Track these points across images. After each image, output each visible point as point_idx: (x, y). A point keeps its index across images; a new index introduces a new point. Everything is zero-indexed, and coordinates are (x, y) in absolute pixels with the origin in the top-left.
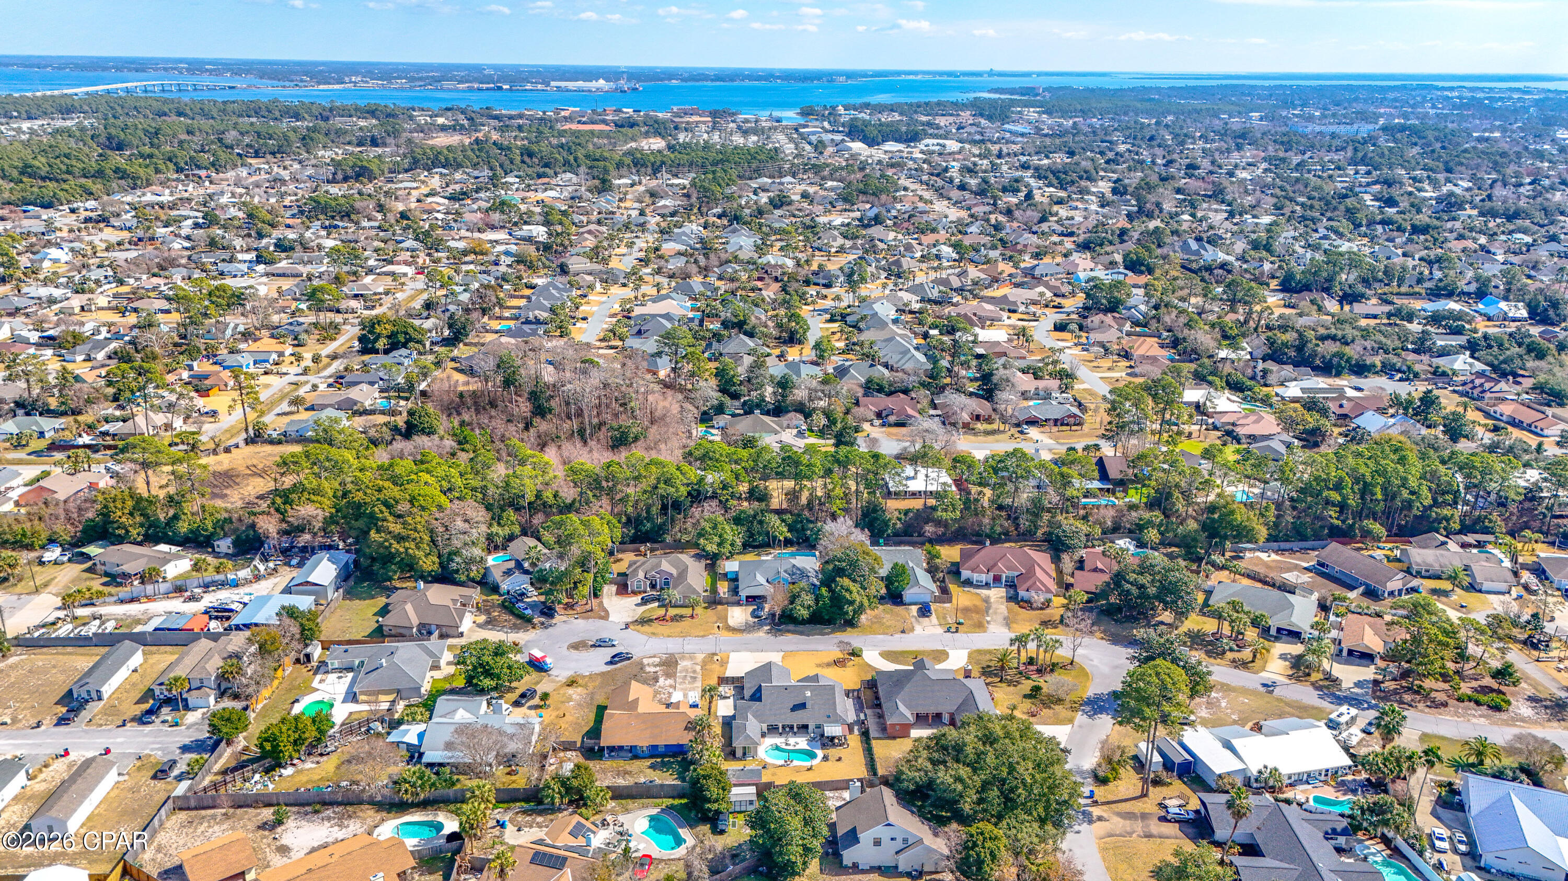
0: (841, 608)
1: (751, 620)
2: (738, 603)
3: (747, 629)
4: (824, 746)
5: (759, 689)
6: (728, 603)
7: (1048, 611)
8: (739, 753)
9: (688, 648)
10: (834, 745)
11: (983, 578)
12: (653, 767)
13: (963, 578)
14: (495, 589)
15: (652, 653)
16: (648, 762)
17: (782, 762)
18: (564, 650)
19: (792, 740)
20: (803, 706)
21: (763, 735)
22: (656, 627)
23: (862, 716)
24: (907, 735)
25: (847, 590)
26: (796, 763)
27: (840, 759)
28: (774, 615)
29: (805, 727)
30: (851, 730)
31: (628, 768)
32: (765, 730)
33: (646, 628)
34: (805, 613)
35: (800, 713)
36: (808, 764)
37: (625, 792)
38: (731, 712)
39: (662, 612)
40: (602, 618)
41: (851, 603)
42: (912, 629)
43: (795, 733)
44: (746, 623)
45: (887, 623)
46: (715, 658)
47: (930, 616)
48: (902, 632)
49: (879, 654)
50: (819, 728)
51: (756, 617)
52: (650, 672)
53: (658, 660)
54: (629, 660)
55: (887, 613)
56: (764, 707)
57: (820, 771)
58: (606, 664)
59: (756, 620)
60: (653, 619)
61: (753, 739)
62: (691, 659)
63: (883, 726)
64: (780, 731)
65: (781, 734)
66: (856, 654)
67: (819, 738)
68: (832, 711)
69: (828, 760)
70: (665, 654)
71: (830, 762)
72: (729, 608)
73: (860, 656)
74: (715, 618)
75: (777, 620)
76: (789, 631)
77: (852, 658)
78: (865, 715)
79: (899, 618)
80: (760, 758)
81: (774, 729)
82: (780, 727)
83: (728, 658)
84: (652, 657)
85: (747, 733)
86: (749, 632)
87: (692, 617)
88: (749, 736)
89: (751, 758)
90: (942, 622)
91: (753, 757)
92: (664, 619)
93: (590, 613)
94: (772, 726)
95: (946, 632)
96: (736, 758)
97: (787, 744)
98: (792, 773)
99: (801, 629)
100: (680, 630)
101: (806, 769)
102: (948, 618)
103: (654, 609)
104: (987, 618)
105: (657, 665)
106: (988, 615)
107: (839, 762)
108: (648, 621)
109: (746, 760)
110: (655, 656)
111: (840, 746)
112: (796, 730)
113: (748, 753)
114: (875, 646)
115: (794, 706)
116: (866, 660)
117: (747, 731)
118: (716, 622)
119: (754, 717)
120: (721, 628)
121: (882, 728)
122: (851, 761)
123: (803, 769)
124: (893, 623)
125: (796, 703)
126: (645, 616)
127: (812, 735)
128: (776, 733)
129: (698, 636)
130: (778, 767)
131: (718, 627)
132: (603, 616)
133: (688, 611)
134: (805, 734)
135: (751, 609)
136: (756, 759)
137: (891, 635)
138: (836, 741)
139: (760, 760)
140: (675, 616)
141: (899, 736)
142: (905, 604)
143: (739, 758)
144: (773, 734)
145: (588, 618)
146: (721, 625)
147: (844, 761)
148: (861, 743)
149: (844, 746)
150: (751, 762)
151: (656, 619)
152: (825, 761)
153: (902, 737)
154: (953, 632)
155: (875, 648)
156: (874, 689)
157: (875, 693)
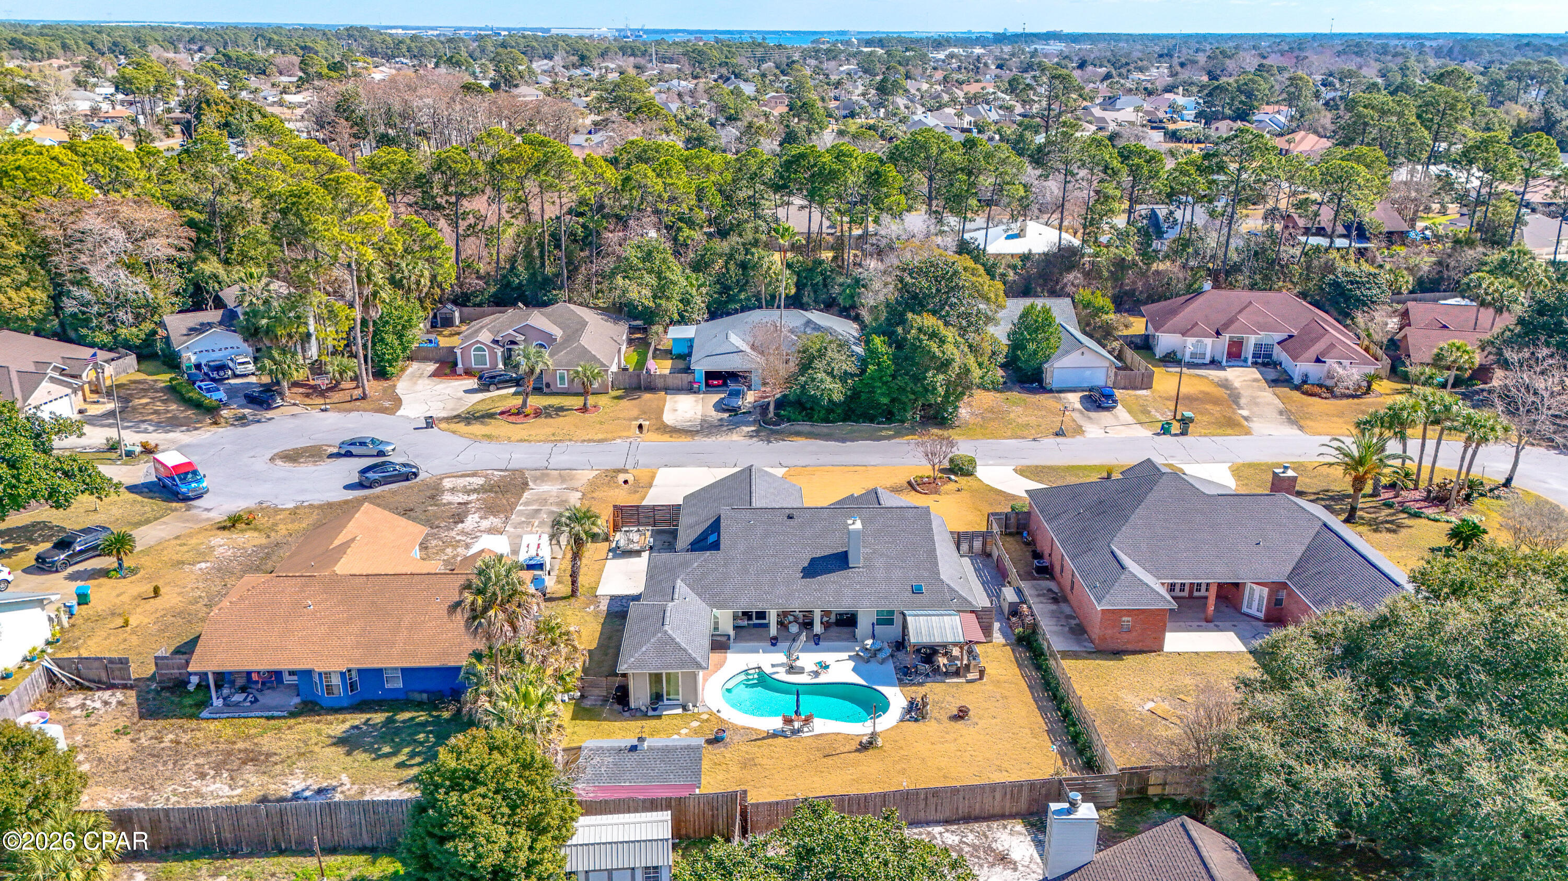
0: (918, 379)
1: (715, 415)
2: (690, 389)
3: (706, 428)
4: (905, 676)
5: (715, 526)
6: (668, 390)
7: (1368, 400)
8: (639, 695)
9: (562, 457)
10: (937, 673)
11: (1210, 346)
12: (348, 742)
13: (1160, 351)
14: (171, 361)
15: (471, 467)
16: (340, 725)
17: (776, 723)
18: (261, 464)
19: (808, 660)
20: (840, 561)
21: (720, 644)
22: (499, 427)
23: (1009, 595)
24: (1156, 647)
25: (933, 335)
26: (820, 726)
27: (961, 715)
28: (764, 408)
29: (847, 621)
30: (987, 630)
31: (268, 742)
32: (727, 626)
33: (477, 429)
34: (836, 391)
35: (831, 581)
36: (861, 729)
37: (191, 835)
38: (635, 586)
39: (518, 401)
40: (383, 410)
41: (945, 365)
42: (1079, 430)
43: (817, 639)
44: (703, 421)
45: (1020, 421)
46: (621, 477)
47: (1114, 407)
48: (1057, 434)
49: (1015, 470)
50: (890, 622)
51: (725, 411)
52: (450, 503)
53: (480, 481)
54: (407, 480)
55: (1014, 404)
56: (725, 565)
57: (902, 752)
58: (347, 487)
59: (726, 415)
60: (495, 414)
61: (685, 650)
62: (563, 479)
63: (1073, 622)
64: (773, 631)
65: (774, 641)
66: (961, 469)
67: (888, 651)
68: (926, 574)
69: (923, 718)
70: (501, 470)
71: (933, 722)
72: (668, 397)
73: (970, 474)
74: (635, 412)
75: (771, 415)
76: (798, 434)
77: (953, 477)
78: (1019, 591)
79: (1044, 413)
80: (706, 709)
81: (756, 626)
82: (773, 619)
83: (653, 477)
84: (468, 476)
85: (666, 632)
86: (707, 436)
87: (584, 409)
88: (673, 640)
89: (680, 711)
90: (1144, 418)
91: (685, 708)
92: (519, 412)
93: (358, 403)
94: (750, 618)
95: (1158, 434)
96: (630, 709)
97: (792, 667)
98: (809, 761)
99: (825, 430)
100: (552, 430)
101: (855, 745)
102: (1153, 412)
103: (505, 397)
104: (1240, 412)
105: (475, 491)
106: (1240, 408)
107: (960, 724)
108: (483, 417)
109: (659, 717)
110: (474, 474)
111: (957, 674)
112: (818, 628)
113: (668, 694)
114: (1001, 458)
115: (813, 560)
116: (986, 481)
117: (666, 628)
118: (636, 419)
119: (692, 589)
120: (645, 429)
121: (1071, 628)
122: (998, 720)
123: (844, 745)
124: (1033, 420)
125: (819, 554)
126: (479, 408)
127: (869, 642)
128: (760, 639)
129: (589, 441)
130: (764, 738)
131: (640, 427)
132: (387, 408)
133: (578, 402)
134: (847, 640)
135: (716, 398)
136: (694, 714)
137: (1034, 440)
138: (942, 661)
139: (705, 717)
140: (546, 408)
141: (1130, 647)
142: (1051, 391)
143: (638, 710)
144: (751, 640)
145: (350, 410)
146: (646, 424)
147: (976, 720)
148: (1020, 666)
149: (970, 676)
150: (675, 721)
151: (502, 413)
152: (916, 720)
153: (1141, 652)
154: (1176, 435)
155: (1002, 461)
156: (1025, 534)
157: (1028, 544)
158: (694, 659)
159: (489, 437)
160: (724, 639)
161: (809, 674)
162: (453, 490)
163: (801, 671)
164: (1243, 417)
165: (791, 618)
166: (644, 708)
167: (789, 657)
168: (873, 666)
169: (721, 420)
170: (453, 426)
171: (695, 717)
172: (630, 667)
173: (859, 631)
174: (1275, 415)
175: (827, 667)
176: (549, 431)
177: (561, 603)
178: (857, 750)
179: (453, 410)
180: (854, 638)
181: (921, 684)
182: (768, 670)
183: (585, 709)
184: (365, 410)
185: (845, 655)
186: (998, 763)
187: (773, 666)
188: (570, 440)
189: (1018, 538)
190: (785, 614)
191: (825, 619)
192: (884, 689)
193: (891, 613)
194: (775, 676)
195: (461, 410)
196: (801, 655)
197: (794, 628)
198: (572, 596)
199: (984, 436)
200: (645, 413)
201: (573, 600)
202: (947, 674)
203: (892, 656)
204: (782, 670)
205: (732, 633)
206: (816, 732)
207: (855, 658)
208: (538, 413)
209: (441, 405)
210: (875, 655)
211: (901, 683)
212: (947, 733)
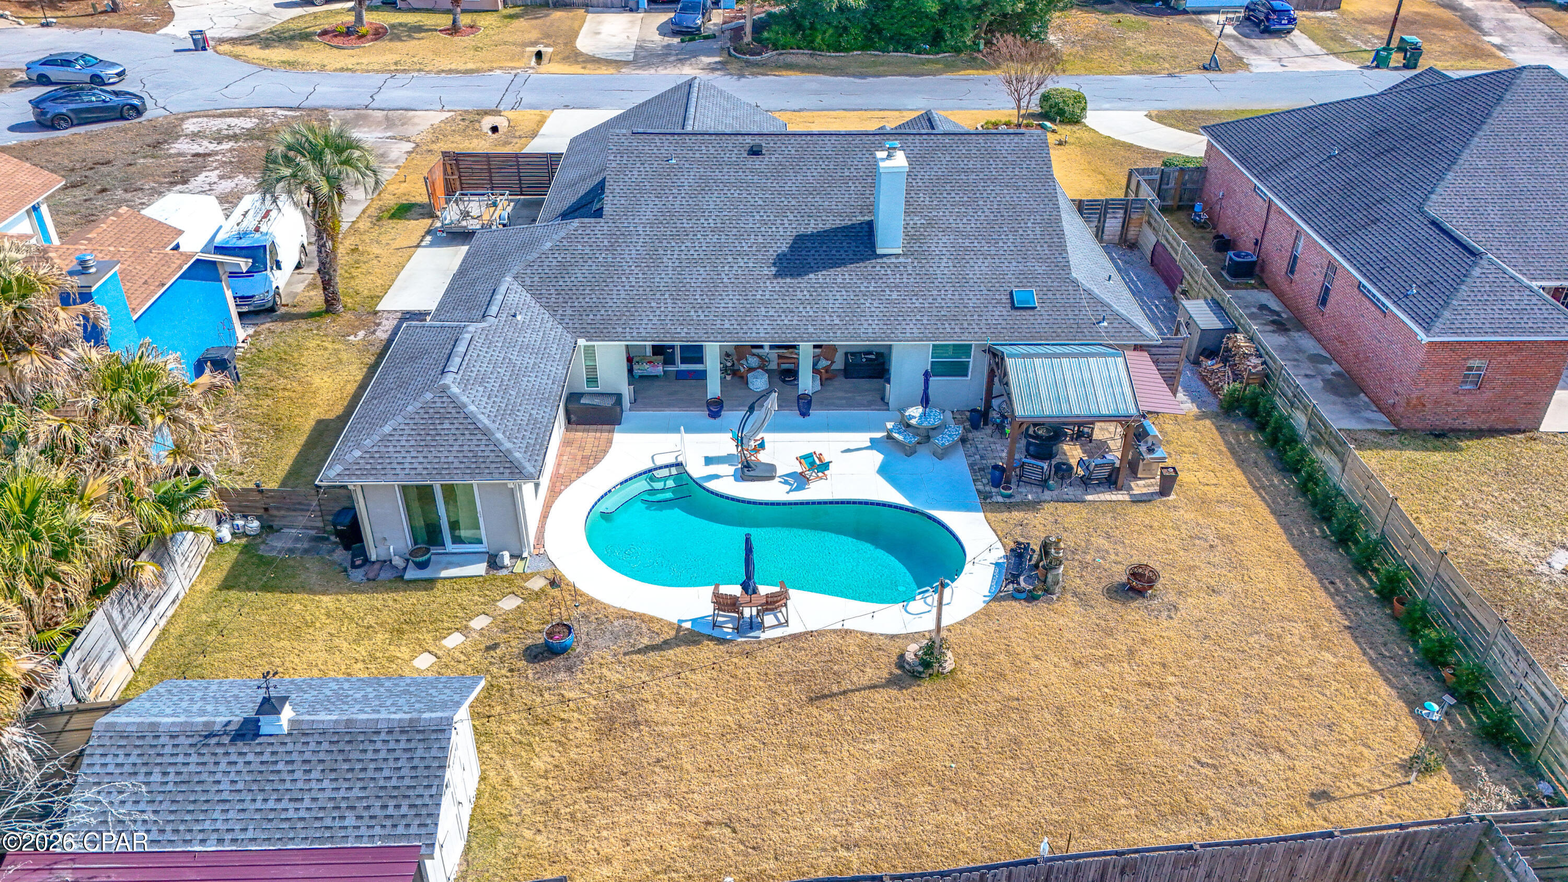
1: (659, 41)
2: (622, 6)
3: (642, 58)
4: (995, 486)
6: (590, 7)
8: (385, 531)
9: (398, 92)
10: (1065, 480)
19: (783, 449)
20: (856, 242)
21: (592, 414)
22: (312, 52)
23: (1202, 314)
24: (1525, 422)
26: (807, 610)
27: (1137, 585)
29: (869, 367)
32: (615, 376)
39: (353, 18)
40: (137, 27)
42: (1238, 63)
43: (804, 405)
44: (639, 47)
45: (1143, 50)
46: (488, 122)
47: (1289, 32)
48: (1205, 68)
49: (1149, 116)
50: (960, 370)
51: (675, 33)
52: (180, 154)
53: (248, 123)
54: (123, 118)
55: (1130, 28)
56: (611, 248)
57: (1005, 689)
58: (12, 129)
59: (676, 40)
60: (314, 34)
61: (486, 432)
62: (389, 123)
63: (1330, 369)
64: (714, 388)
65: (715, 408)
66: (1061, 112)
67: (955, 432)
68: (1040, 269)
69: (1048, 591)
70: (290, 109)
71: (1071, 605)
72: (590, 16)
73: (1074, 120)
74: (534, 35)
75: (748, 39)
76: (790, 67)
77: (1048, 124)
78: (1218, 307)
79: (1179, 40)
80: (543, 566)
81: (680, 375)
82: (712, 363)
83: (541, 122)
84: (231, 115)
85: (444, 389)
86: (641, 68)
87: (454, 30)
88: (460, 407)
89: (480, 569)
90: (1337, 47)
91: (494, 562)
92: (349, 32)
93: (103, 17)
94: (669, 361)
95: (1367, 67)
96: (366, 561)
97: (747, 466)
98: (773, 713)
99: (833, 62)
100: (396, 57)
101: (885, 669)
102: (1350, 38)
103: (337, 13)
104: (1487, 39)
105: (235, 137)
106: (1485, 34)
107: (1135, 611)
108: (293, 38)
109: (429, 583)
110: (243, 113)
111: (1112, 481)
112: (807, 382)
113: (454, 526)
114: (1124, 101)
115: (800, 241)
116: (1105, 133)
117: (448, 379)
118: (534, 44)
119: (537, 297)
120: (545, 59)
121: (1327, 382)
122: (1225, 599)
123: (862, 669)
124: (1162, 49)
125: (813, 227)
126: (291, 26)
127: (915, 412)
128: (688, 403)
129: (450, 71)
130: (666, 645)
131: (539, 55)
132: (146, 24)
133: (445, 21)
134: (869, 405)
135: (664, 18)
136: (510, 580)
137: (1171, 75)
138: (1073, 453)
139: (537, 584)
140: (393, 26)
141: (1470, 422)
142: (1185, 12)
143: (386, 563)
144: (669, 405)
145: (85, 27)
146: (547, 51)
147: (1172, 597)
148: (1241, 463)
149: (1140, 487)
150: (463, 597)
151: (324, 33)
152: (1031, 598)
153: (1493, 432)
154: (1396, 69)
155: (1123, 104)
156: (1198, 207)
157: (1201, 226)
158: (507, 454)
159: (291, 65)
160: (608, 402)
161: (788, 478)
162: (195, 136)
163: (767, 473)
164: (1494, 45)
165: (753, 361)
166: (398, 561)
167: (740, 441)
168: (924, 461)
169: (668, 46)
170: (239, 49)
171: (513, 584)
172: (348, 472)
173: (893, 390)
174: (1544, 43)
175: (825, 466)
176: (390, 58)
177: (303, 324)
178: (893, 682)
179: (250, 29)
180: (882, 402)
181: (1033, 506)
182: (697, 470)
183: (265, 562)
184: (111, 26)
185: (863, 438)
186: (1251, 722)
187: (709, 461)
188: (419, 70)
189: (1182, 215)
190: (741, 351)
191: (823, 363)
192: (953, 519)
193: (965, 349)
194: (711, 485)
195: (264, 27)
196: (768, 437)
197: (759, 382)
198: (327, 311)
199: (1089, 71)
200: (548, 36)
201: (328, 319)
202: (1086, 482)
203: (963, 440)
204: (727, 470)
205: (626, 390)
206: (795, 627)
207: (886, 444)
208: (379, 34)
209: (234, 22)
210: (928, 438)
211: (986, 502)
212: (1109, 633)
